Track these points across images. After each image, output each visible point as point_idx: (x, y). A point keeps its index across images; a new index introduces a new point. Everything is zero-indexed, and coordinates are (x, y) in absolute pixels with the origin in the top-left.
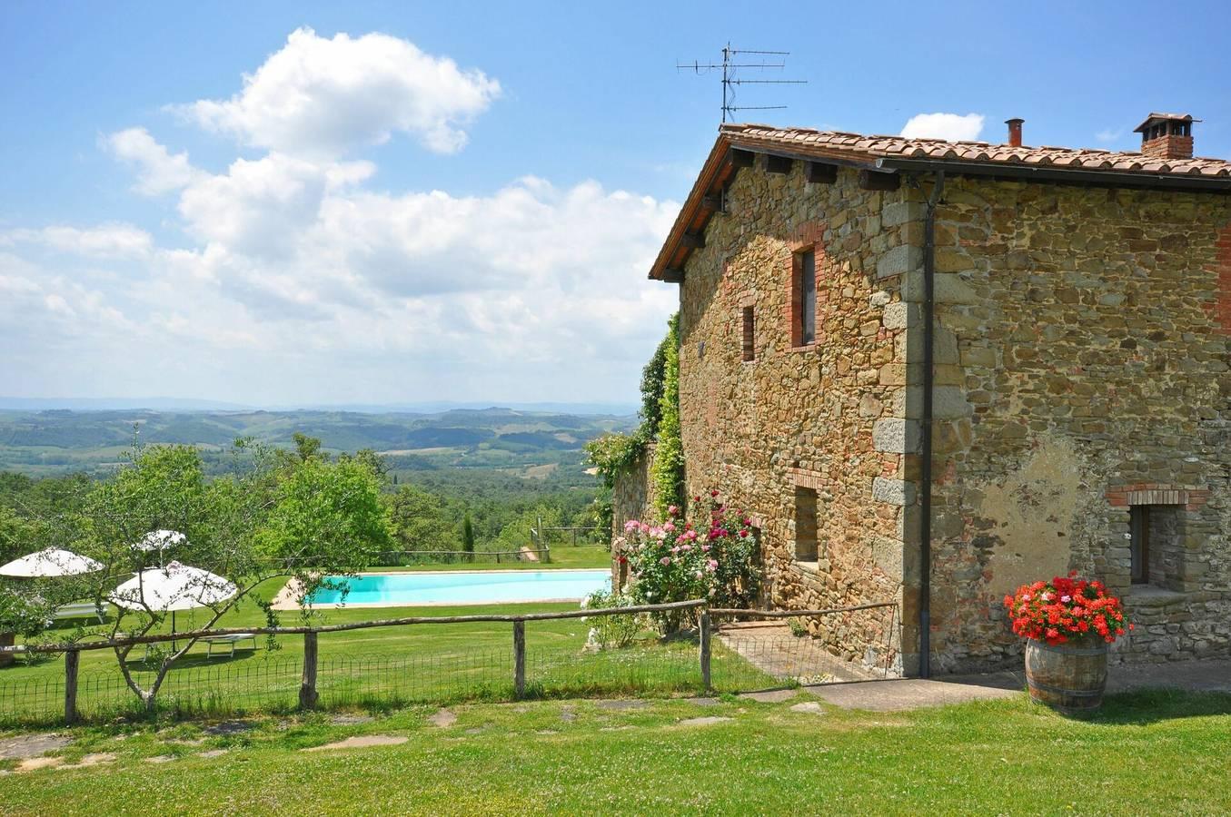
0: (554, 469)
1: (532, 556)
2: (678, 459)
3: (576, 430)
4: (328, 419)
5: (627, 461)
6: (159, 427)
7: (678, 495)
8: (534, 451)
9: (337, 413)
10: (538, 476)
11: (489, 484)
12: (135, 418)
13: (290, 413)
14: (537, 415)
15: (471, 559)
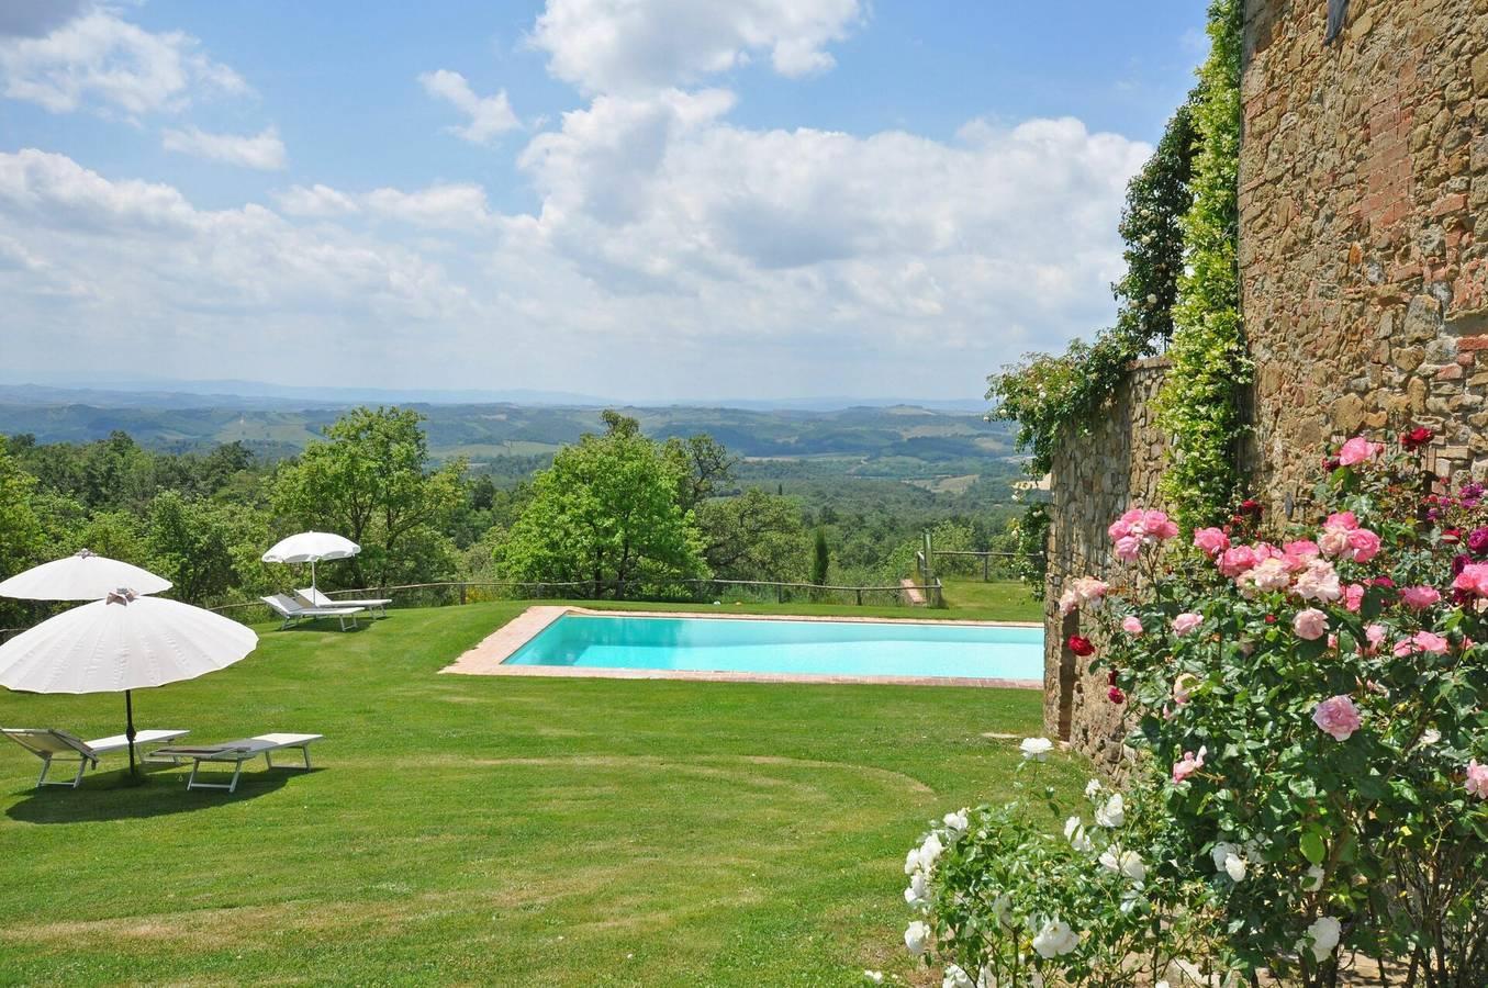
0: (974, 481)
1: (916, 595)
2: (1236, 366)
3: (1002, 434)
4: (704, 416)
5: (1084, 403)
6: (520, 424)
7: (1232, 464)
8: (950, 459)
9: (715, 410)
10: (954, 490)
11: (893, 497)
12: (495, 414)
13: (664, 408)
14: (955, 415)
15: (816, 596)
